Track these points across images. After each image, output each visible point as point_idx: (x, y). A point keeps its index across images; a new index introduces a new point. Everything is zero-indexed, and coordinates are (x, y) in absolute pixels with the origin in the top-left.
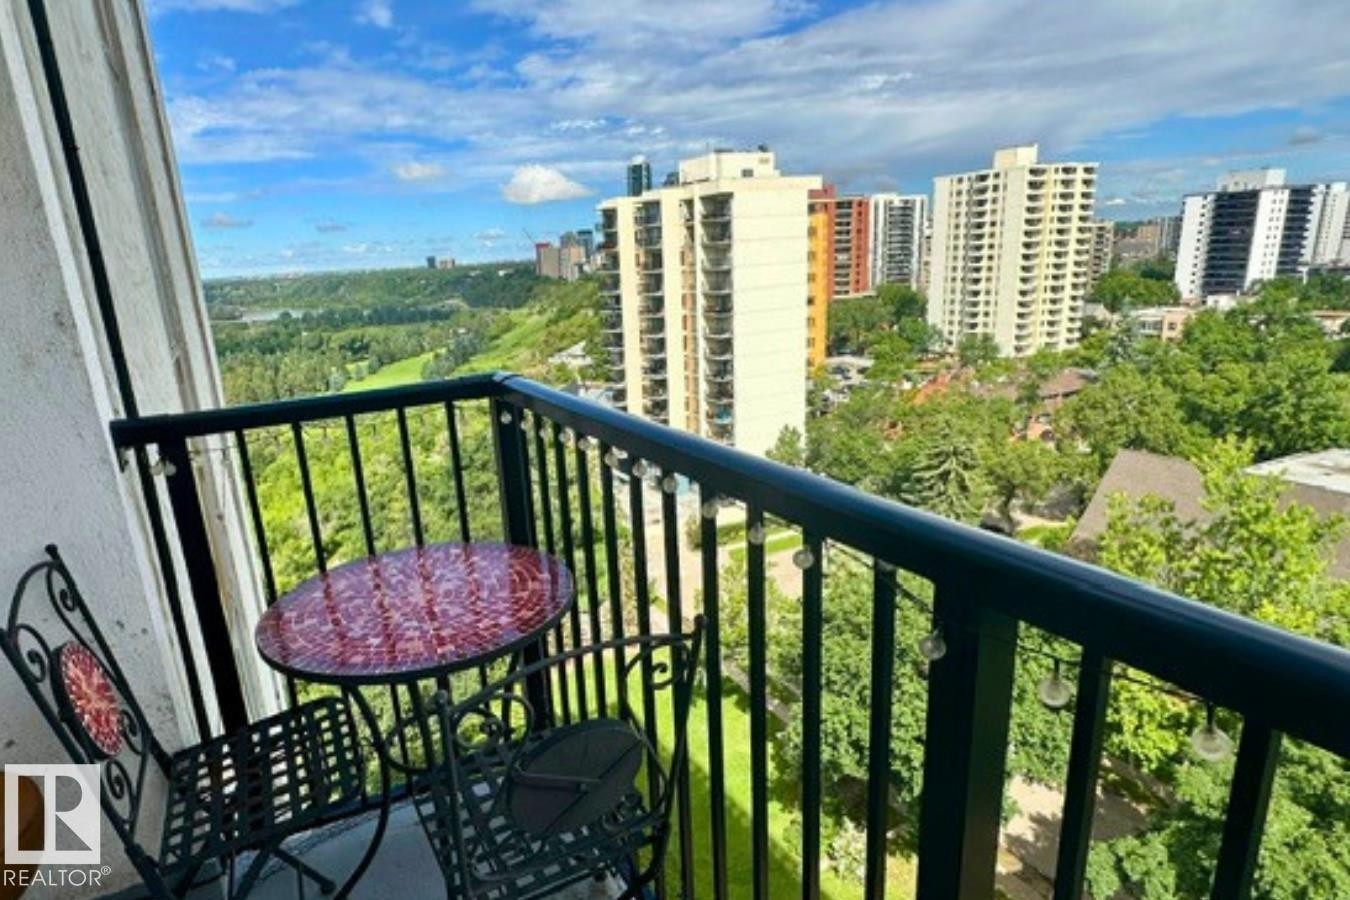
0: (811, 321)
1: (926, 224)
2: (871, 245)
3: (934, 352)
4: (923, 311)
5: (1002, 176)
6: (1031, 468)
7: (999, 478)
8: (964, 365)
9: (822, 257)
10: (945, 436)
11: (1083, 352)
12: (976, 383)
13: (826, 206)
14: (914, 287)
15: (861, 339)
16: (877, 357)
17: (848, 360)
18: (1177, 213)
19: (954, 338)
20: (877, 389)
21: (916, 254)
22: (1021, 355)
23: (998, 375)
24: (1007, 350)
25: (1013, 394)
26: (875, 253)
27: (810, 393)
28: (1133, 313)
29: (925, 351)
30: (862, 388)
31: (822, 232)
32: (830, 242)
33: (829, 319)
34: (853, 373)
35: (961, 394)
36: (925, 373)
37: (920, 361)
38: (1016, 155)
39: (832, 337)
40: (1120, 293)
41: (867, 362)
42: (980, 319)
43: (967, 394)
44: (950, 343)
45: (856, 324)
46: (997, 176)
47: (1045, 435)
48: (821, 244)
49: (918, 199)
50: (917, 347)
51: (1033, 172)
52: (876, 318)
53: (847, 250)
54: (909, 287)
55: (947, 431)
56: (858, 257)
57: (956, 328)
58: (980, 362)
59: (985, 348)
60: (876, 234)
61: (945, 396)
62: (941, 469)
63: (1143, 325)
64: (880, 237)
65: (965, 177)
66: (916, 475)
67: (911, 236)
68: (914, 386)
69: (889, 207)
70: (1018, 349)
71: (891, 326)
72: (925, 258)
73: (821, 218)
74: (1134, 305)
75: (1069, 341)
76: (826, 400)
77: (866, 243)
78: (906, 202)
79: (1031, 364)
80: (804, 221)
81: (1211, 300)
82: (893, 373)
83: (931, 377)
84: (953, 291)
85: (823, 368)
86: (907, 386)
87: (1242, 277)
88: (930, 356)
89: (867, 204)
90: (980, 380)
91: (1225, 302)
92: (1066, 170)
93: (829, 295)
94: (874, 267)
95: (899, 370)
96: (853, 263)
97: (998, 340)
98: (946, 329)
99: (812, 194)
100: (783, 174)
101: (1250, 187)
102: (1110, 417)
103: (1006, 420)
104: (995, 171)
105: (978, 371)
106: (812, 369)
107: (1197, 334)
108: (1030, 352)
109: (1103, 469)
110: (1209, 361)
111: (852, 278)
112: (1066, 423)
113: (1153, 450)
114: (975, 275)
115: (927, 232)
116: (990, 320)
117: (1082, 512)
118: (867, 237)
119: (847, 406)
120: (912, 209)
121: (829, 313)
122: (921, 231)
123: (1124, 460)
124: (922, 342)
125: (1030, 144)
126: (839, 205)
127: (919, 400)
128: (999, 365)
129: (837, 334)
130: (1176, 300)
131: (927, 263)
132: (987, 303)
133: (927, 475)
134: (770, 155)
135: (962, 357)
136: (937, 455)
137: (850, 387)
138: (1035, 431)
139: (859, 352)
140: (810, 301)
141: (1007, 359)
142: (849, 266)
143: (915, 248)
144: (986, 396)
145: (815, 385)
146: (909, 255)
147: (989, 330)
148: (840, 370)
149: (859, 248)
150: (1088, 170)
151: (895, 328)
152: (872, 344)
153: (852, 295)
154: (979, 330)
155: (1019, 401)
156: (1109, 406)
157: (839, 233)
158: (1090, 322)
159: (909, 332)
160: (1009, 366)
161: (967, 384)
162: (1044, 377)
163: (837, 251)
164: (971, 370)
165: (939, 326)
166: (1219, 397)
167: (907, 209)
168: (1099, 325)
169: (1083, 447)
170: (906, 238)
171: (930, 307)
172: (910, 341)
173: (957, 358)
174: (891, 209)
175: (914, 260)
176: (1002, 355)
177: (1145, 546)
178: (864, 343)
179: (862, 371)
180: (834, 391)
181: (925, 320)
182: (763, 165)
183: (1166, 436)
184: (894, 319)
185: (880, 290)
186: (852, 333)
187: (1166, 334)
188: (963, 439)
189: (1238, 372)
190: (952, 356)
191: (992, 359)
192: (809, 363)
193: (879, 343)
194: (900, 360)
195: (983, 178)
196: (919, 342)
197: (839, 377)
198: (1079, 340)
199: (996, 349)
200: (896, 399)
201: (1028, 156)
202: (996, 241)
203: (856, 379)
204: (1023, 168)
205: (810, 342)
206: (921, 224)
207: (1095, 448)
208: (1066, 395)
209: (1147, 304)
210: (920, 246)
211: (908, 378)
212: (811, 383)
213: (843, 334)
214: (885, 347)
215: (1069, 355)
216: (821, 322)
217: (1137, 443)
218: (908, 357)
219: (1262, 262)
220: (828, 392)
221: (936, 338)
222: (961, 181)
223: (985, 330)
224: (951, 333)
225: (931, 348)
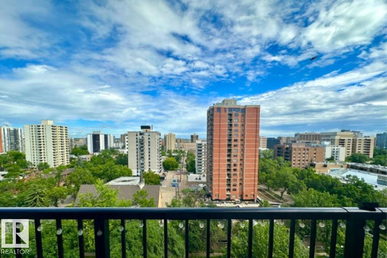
1: (23, 135)
2: (3, 140)
3: (30, 168)
4: (25, 158)
6: (61, 193)
7: (53, 197)
8: (40, 170)
10: (34, 190)
11: (71, 165)
14: (21, 152)
16: (9, 171)
18: (86, 137)
19: (35, 164)
20: (10, 180)
22: (55, 167)
23: (50, 172)
24: (52, 166)
25: (54, 176)
26: (5, 142)
29: (27, 168)
30: (3, 181)
35: (39, 178)
36: (27, 174)
37: (25, 171)
38: (47, 122)
40: (77, 152)
41: (5, 173)
42: (43, 159)
43: (41, 178)
44: (34, 165)
47: (64, 185)
49: (19, 129)
50: (24, 167)
51: (52, 126)
52: (7, 160)
54: (19, 152)
55: (35, 188)
57: (36, 161)
58: (44, 169)
59: (45, 166)
60: (5, 137)
61: (34, 179)
62: (34, 199)
63: (83, 158)
64: (7, 138)
67: (18, 138)
68: (23, 178)
70: (55, 165)
71: (14, 162)
74: (80, 155)
75: (67, 163)
77: (1, 139)
78: (15, 129)
79: (59, 169)
81: (95, 154)
83: (29, 175)
84: (34, 152)
86: (21, 178)
87: (100, 149)
90: (44, 174)
91: (97, 154)
92: (61, 127)
94: (5, 146)
95: (17, 174)
97: (49, 164)
101: (98, 134)
102: (78, 179)
103: (53, 183)
104: (43, 125)
105: (44, 172)
107: (93, 160)
108: (58, 166)
109: (78, 190)
110: (95, 164)
112: (68, 181)
113: (88, 184)
114: (40, 148)
115: (23, 137)
116: (46, 159)
117: (75, 200)
120: (18, 131)
122: (21, 137)
123: (82, 187)
124: (25, 165)
125: (51, 120)
127: (25, 181)
128: (50, 170)
130: (88, 153)
131: (24, 145)
132: (44, 155)
133: (30, 201)
135: (39, 168)
136: (33, 195)
138: (62, 184)
139: (1, 170)
143: (20, 141)
144: (46, 177)
146: (18, 143)
147: (46, 162)
150: (66, 127)
152: (6, 167)
154: (43, 162)
155: (56, 177)
156: (78, 176)
158: (71, 159)
159: (20, 163)
160: (52, 170)
161: (41, 175)
162: (61, 171)
164: (42, 172)
165: (31, 161)
166: (98, 171)
167: (15, 131)
168: (74, 159)
169: (73, 186)
170: (16, 139)
171: (27, 156)
172: (21, 165)
173: (37, 169)
174: (9, 131)
175: (20, 144)
176: (51, 167)
178: (3, 167)
179: (3, 175)
181: (25, 160)
183: (90, 180)
184: (14, 160)
185: (7, 152)
187: (88, 160)
188: (40, 189)
189: (100, 166)
190: (35, 168)
191: (48, 168)
193: (9, 167)
194: (18, 171)
195: (39, 126)
198: (70, 162)
199: (49, 166)
200: (17, 182)
201: (51, 123)
202: (45, 141)
204: (50, 125)
206: (21, 135)
207: (76, 185)
208: (68, 174)
209: (83, 154)
210: (22, 141)
211: (21, 176)
214: (12, 168)
215: (67, 166)
217: (85, 183)
219: (102, 147)
221: (30, 164)
222: (32, 126)
223: (45, 162)
224: (34, 163)
225: (28, 167)
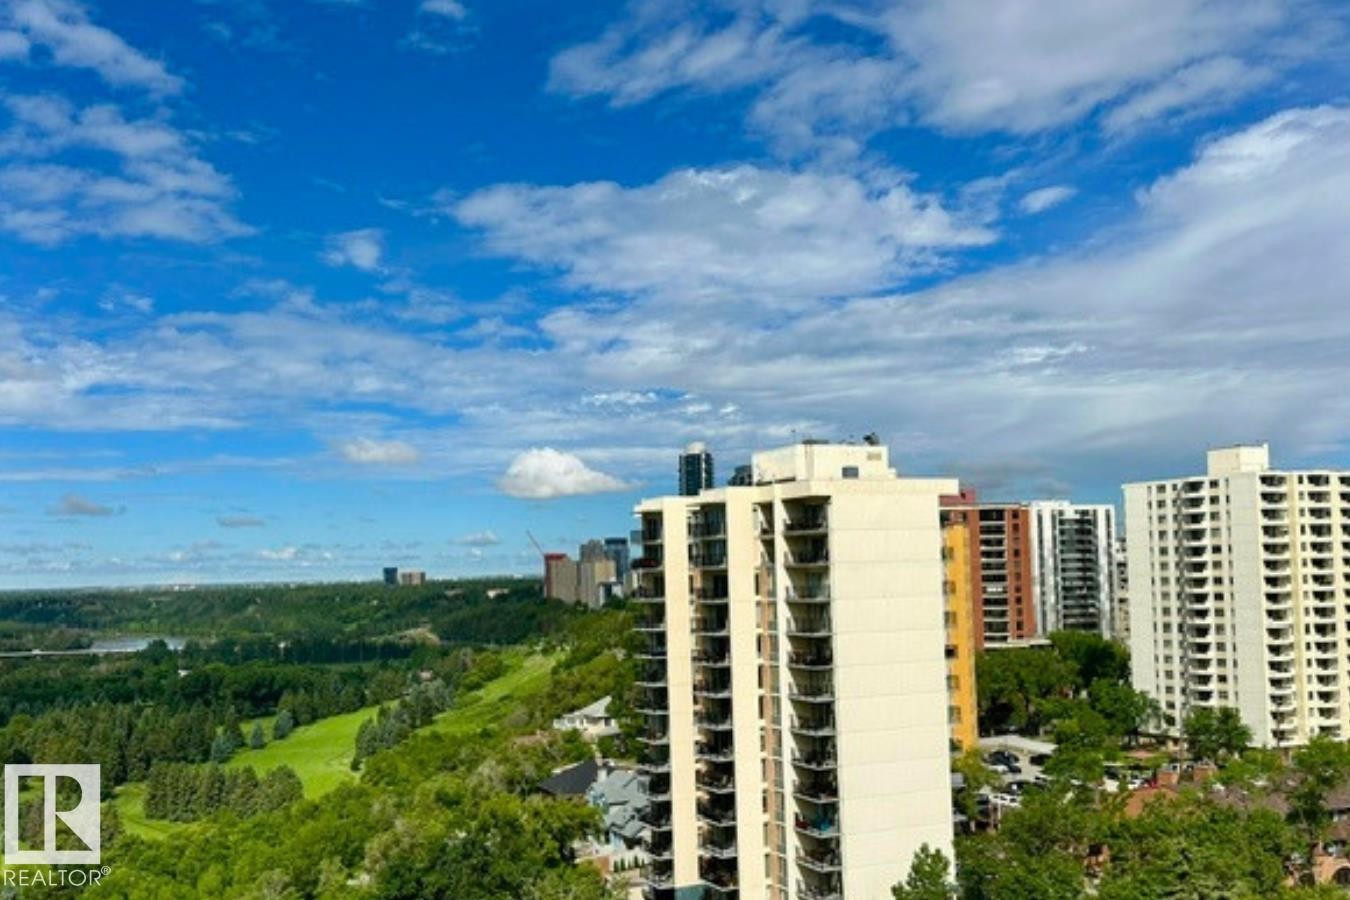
0: (952, 681)
1: (1116, 545)
2: (1036, 572)
3: (1147, 735)
4: (1124, 670)
5: (1222, 483)
8: (1197, 758)
9: (964, 588)
10: (1183, 876)
12: (1219, 787)
13: (965, 515)
14: (1107, 636)
15: (1032, 709)
16: (1060, 739)
17: (1013, 741)
19: (1177, 714)
20: (1065, 790)
21: (1105, 587)
22: (1284, 744)
23: (1255, 777)
24: (1262, 736)
25: (1281, 806)
26: (1043, 584)
27: (957, 792)
29: (1135, 733)
30: (1039, 786)
31: (961, 553)
32: (974, 569)
33: (979, 677)
34: (1023, 763)
35: (1198, 803)
36: (1137, 767)
37: (1127, 748)
38: (1237, 456)
39: (985, 704)
41: (1047, 748)
42: (1213, 686)
43: (1209, 802)
44: (1171, 721)
45: (1021, 686)
46: (1214, 484)
47: (1342, 876)
48: (961, 570)
49: (1101, 510)
50: (1121, 727)
51: (1265, 480)
52: (1053, 679)
53: (1001, 578)
54: (1100, 636)
55: (1186, 867)
56: (1018, 590)
57: (1178, 698)
58: (1222, 752)
59: (1228, 732)
60: (1042, 557)
61: (1174, 805)
64: (1050, 562)
65: (1169, 484)
67: (1095, 562)
68: (1122, 788)
69: (1059, 519)
70: (1279, 735)
71: (1077, 692)
72: (1119, 594)
73: (960, 533)
76: (985, 802)
77: (1029, 570)
78: (1084, 513)
80: (934, 538)
82: (1089, 767)
83: (1148, 774)
84: (1168, 643)
85: (975, 753)
86: (1111, 786)
88: (1142, 740)
89: (1026, 513)
90: (1224, 783)
92: (1315, 480)
93: (977, 643)
94: (1043, 603)
95: (1096, 762)
96: (1011, 596)
97: (1245, 719)
98: (1163, 699)
99: (944, 499)
100: (900, 475)
103: (1277, 850)
104: (1212, 476)
105: (1221, 767)
106: (959, 755)
108: (1298, 740)
111: (1010, 619)
114: (1198, 621)
115: (1119, 557)
116: (1230, 686)
118: (1029, 561)
119: (1018, 815)
120: (1094, 523)
121: (977, 666)
122: (1110, 555)
124: (1128, 718)
125: (1258, 444)
126: (985, 515)
127: (1133, 811)
128: (1254, 761)
129: (994, 700)
131: (1122, 601)
132: (1222, 662)
134: (882, 450)
135: (1192, 743)
137: (1020, 784)
138: (1327, 867)
139: (1029, 730)
140: (950, 653)
141: (1264, 750)
142: (1004, 602)
143: (1103, 579)
144: (1240, 807)
145: (966, 780)
146: (1094, 588)
147: (1231, 703)
148: (1001, 757)
149: (1018, 576)
150: (1344, 480)
151: (1084, 694)
152: (1048, 718)
153: (1012, 643)
154: (1214, 702)
155: (1293, 817)
157: (987, 554)
159: (1105, 702)
160: (1267, 762)
161: (1206, 787)
162: (1327, 782)
163: (986, 579)
164: (1210, 768)
165: (1152, 695)
167: (1084, 526)
170: (1088, 565)
171: (1135, 664)
172: (1109, 716)
173: (1186, 746)
174: (1062, 522)
175: (1103, 596)
176: (1256, 743)
178: (1037, 714)
179: (1037, 760)
180: (995, 789)
181: (1129, 684)
182: (874, 462)
184: (1080, 680)
185: (1052, 637)
186: (1017, 699)
188: (1212, 881)
190: (1176, 741)
191: (1243, 750)
192: (954, 747)
193: (1059, 716)
194: (1095, 746)
195: (1195, 486)
196: (1124, 717)
197: (1001, 768)
199: (1244, 734)
200: (1097, 806)
201: (1256, 460)
202: (1224, 573)
203: (1030, 773)
204: (1251, 475)
205: (954, 713)
206: (1109, 545)
210: (1110, 575)
211: (1112, 774)
212: (959, 777)
213: (1004, 700)
214: (1070, 725)
216: (968, 681)
218: (1108, 742)
220: (986, 791)
221: (1149, 711)
222: (1162, 489)
223: (1223, 703)
224: (1171, 705)
225: (1142, 729)
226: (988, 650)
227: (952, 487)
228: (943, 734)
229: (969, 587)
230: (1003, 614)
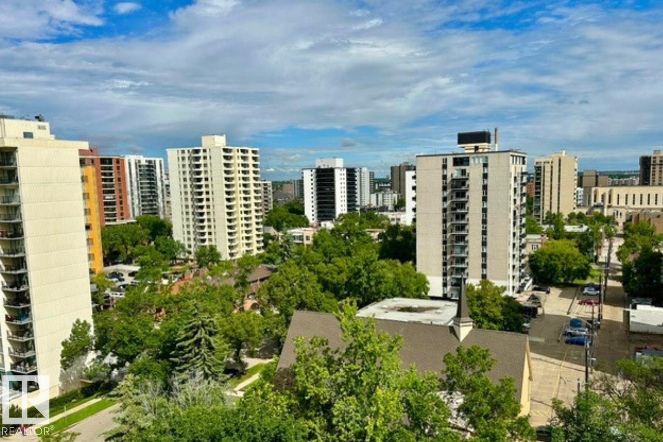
0: (90, 241)
1: (165, 177)
2: (129, 189)
3: (180, 259)
4: (170, 232)
5: (208, 151)
6: (249, 329)
7: (231, 338)
8: (201, 267)
9: (94, 196)
10: (195, 315)
11: (267, 255)
12: (209, 277)
13: (93, 161)
14: (162, 217)
15: (129, 252)
16: (142, 264)
17: (121, 267)
18: (300, 178)
19: (192, 250)
20: (145, 285)
21: (160, 196)
22: (233, 258)
23: (223, 272)
24: (225, 256)
25: (232, 282)
26: (132, 194)
27: (94, 294)
28: (289, 231)
29: (175, 258)
30: (133, 285)
31: (92, 179)
32: (98, 187)
33: (103, 239)
34: (126, 276)
35: (201, 285)
36: (176, 273)
37: (172, 265)
38: (214, 139)
39: (106, 252)
40: (280, 220)
41: (135, 268)
42: (206, 237)
43: (205, 284)
44: (190, 253)
45: (124, 242)
46: (205, 151)
47: (254, 306)
48: (93, 188)
49: (158, 160)
50: (169, 257)
51: (225, 150)
52: (138, 237)
53: (113, 192)
54: (159, 218)
55: (196, 311)
56: (120, 197)
57: (192, 243)
58: (210, 263)
59: (212, 255)
60: (131, 182)
61: (192, 287)
62: (195, 339)
63: (294, 237)
64: (135, 184)
65: (186, 150)
66: (178, 345)
67: (156, 184)
68: (170, 282)
69: (138, 165)
70: (232, 255)
71: (149, 242)
72: (166, 199)
73: (90, 170)
74: (288, 227)
75: (258, 249)
76: (108, 297)
77: (125, 188)
78: (150, 162)
79: (241, 263)
80: (77, 172)
81: (323, 223)
82: (155, 275)
83: (180, 275)
84: (188, 219)
85: (102, 274)
86: (165, 282)
87: (334, 213)
88: (178, 261)
89: (123, 160)
90: (211, 276)
91: (329, 225)
92: (243, 151)
93: (101, 222)
94: (133, 204)
95: (158, 272)
96: (117, 200)
97: (219, 249)
98: (186, 243)
99: (81, 152)
100: (57, 138)
101: (330, 167)
102: (287, 292)
103: (231, 300)
104: (203, 148)
105: (210, 270)
106: (94, 276)
107: (320, 242)
108: (238, 256)
109: (288, 322)
110: (328, 257)
111: (118, 211)
112: (265, 298)
113: (311, 309)
114: (200, 211)
115: (166, 182)
116: (213, 237)
117: (280, 351)
118: (125, 183)
119: (123, 300)
120: (155, 167)
121: (102, 234)
122: (162, 181)
123: (298, 316)
124: (172, 253)
125: (221, 134)
126: (103, 161)
127: (175, 292)
128: (222, 266)
129: (110, 249)
130: (306, 223)
131: (168, 202)
132: (210, 227)
133: (186, 343)
134: (46, 124)
135: (198, 261)
136: (191, 328)
137: (124, 286)
138: (248, 304)
139: (128, 261)
140: (88, 227)
141: (226, 261)
142: (114, 203)
143: (159, 192)
144: (217, 284)
145: (97, 287)
146: (156, 196)
147: (213, 243)
148: (115, 275)
149: (120, 191)
150: (254, 152)
151: (152, 243)
152: (137, 255)
153: (119, 222)
154: (207, 243)
155: (236, 286)
156: (285, 285)
157: (105, 180)
158: (267, 237)
159: (162, 247)
160: (227, 265)
161: (204, 278)
162: (248, 271)
163: (105, 192)
164: (205, 270)
165: (182, 242)
166: (335, 276)
167: (151, 167)
168: (273, 238)
169: (276, 311)
170: (152, 186)
171: (174, 229)
172: (164, 253)
173: (196, 262)
174: (140, 166)
175: (160, 200)
176: (223, 259)
177: (318, 367)
178: (132, 254)
179: (132, 274)
180: (112, 290)
181: (172, 238)
182: (42, 132)
183: (315, 300)
184: (151, 237)
185: (137, 219)
186: (122, 248)
187: (306, 242)
188: (207, 315)
189: (341, 262)
190: (192, 260)
191: (218, 262)
192: (92, 272)
193: (142, 254)
194: (158, 266)
195: (197, 151)
196: (170, 252)
197: (115, 280)
198: (264, 247)
199: (218, 255)
200: (159, 292)
201: (220, 141)
202: (210, 190)
203: (128, 280)
204: (219, 147)
205: (91, 257)
206: (162, 177)
207: (282, 311)
208: (262, 280)
209: (294, 226)
210: (163, 191)
211: (165, 277)
212: (95, 286)
213: (115, 249)
214: (147, 258)
215: (260, 256)
216: (98, 241)
217: (302, 306)
218: (163, 263)
219: (341, 206)
220: (108, 291)
221: (181, 249)
222: (183, 152)
223: (210, 243)
224: (190, 246)
225: (178, 256)
226: (107, 226)
227: (85, 145)
228: (86, 266)
229: (96, 196)
230: (114, 209)
